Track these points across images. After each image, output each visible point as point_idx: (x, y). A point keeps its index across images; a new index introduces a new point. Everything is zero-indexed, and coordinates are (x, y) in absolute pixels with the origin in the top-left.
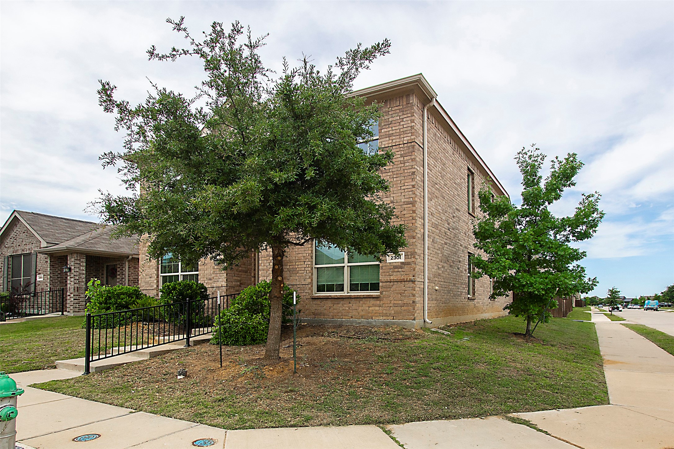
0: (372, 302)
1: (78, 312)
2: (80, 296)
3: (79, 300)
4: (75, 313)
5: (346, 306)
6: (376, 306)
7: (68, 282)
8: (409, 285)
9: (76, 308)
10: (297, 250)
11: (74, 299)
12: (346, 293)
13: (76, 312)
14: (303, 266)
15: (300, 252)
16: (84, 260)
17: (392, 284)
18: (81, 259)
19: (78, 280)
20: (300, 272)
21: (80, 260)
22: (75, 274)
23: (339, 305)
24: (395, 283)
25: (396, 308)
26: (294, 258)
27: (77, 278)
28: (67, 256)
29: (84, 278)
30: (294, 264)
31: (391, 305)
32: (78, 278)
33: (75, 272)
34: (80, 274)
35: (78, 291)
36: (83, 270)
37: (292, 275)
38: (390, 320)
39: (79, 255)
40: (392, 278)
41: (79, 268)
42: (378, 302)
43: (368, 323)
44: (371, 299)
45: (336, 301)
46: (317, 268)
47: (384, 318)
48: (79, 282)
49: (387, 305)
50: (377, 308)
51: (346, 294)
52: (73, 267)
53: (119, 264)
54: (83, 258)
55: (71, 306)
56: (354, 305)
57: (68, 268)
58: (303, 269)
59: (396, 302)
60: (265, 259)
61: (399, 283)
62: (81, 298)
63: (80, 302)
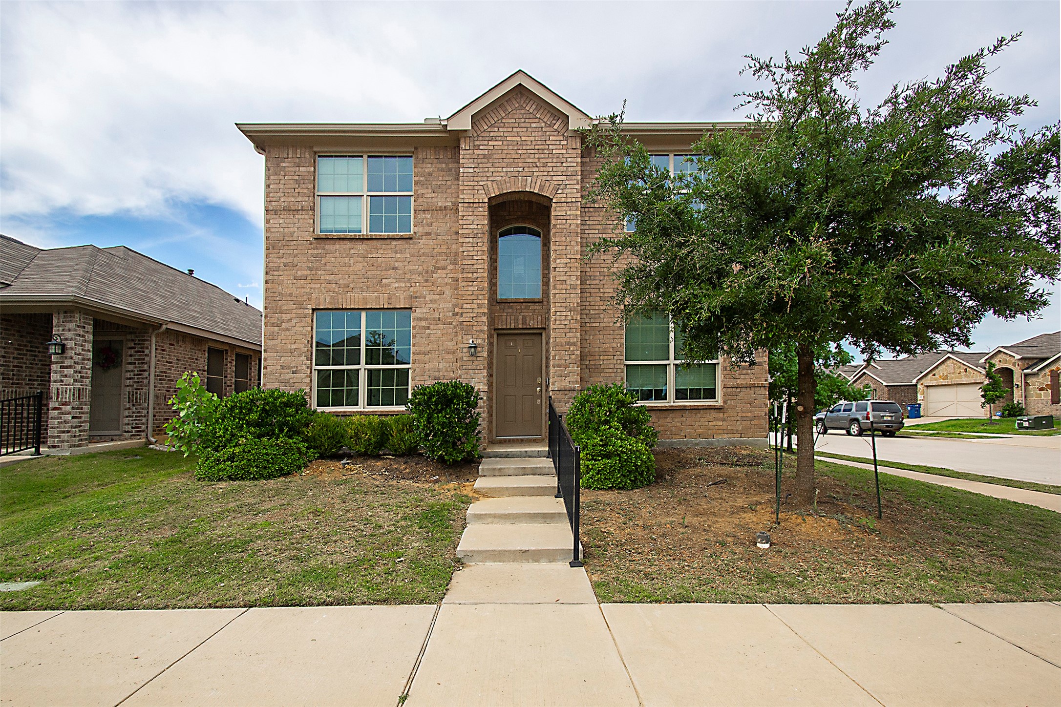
0: (714, 414)
1: (79, 446)
2: (82, 408)
3: (80, 418)
4: (73, 449)
5: (676, 420)
6: (718, 420)
7: (53, 377)
8: (760, 392)
9: (75, 436)
10: (601, 337)
11: (73, 418)
12: (671, 401)
13: (75, 446)
14: (611, 362)
15: (607, 341)
16: (90, 328)
17: (739, 390)
18: (86, 326)
19: (80, 372)
20: (607, 370)
21: (84, 327)
22: (76, 358)
23: (668, 420)
24: (744, 389)
25: (744, 423)
26: (597, 349)
27: (78, 367)
28: (52, 315)
29: (89, 369)
30: (597, 357)
31: (738, 418)
32: (80, 369)
33: (75, 354)
34: (83, 359)
35: (79, 398)
36: (89, 351)
37: (594, 375)
38: (736, 438)
39: (82, 316)
40: (739, 382)
41: (82, 346)
42: (721, 415)
43: (709, 443)
44: (712, 411)
45: (663, 415)
46: (627, 366)
47: (730, 436)
48: (81, 377)
49: (733, 419)
50: (721, 423)
51: (672, 404)
52: (70, 344)
53: (133, 340)
54: (89, 324)
55: (64, 432)
56: (688, 419)
57: (59, 344)
58: (612, 366)
59: (744, 415)
60: (563, 348)
61: (748, 389)
62: (83, 413)
63: (83, 422)
